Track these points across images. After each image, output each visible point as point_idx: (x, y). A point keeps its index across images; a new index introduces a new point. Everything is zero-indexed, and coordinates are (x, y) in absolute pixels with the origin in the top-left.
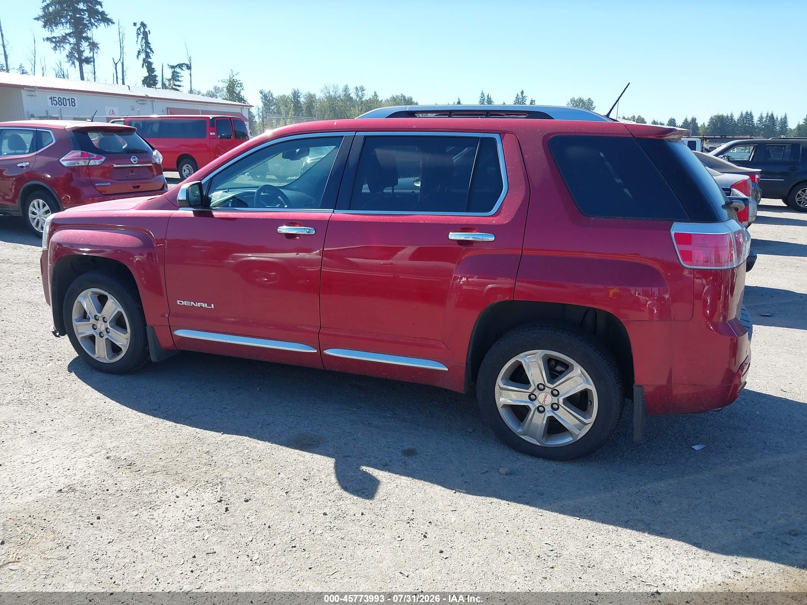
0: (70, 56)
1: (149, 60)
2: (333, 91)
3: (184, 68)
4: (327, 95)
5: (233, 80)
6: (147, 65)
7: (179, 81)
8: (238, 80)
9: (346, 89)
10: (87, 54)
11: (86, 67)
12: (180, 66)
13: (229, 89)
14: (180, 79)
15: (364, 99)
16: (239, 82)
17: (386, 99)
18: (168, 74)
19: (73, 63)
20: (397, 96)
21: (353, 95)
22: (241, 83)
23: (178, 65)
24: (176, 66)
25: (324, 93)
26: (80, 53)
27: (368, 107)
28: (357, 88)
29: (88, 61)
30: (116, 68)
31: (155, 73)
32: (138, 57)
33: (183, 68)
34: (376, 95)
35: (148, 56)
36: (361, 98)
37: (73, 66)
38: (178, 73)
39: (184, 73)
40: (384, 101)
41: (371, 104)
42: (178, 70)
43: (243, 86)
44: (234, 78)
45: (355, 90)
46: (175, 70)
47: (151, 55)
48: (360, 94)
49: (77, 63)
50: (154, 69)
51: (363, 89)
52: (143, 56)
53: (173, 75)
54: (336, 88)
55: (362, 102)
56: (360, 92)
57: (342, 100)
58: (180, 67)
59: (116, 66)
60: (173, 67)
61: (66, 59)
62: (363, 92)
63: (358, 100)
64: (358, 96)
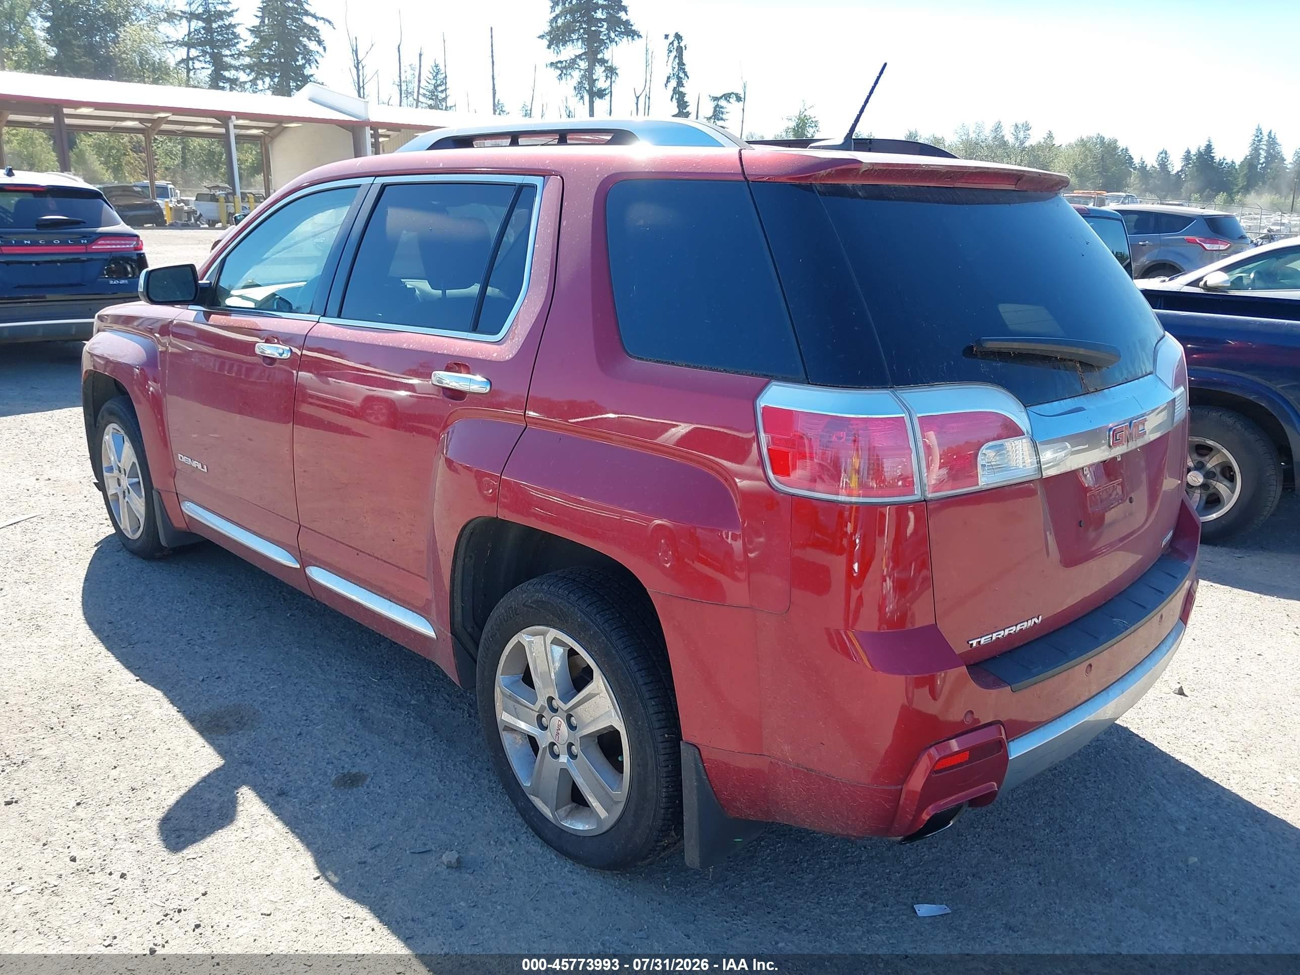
0: (579, 88)
1: (681, 89)
2: (974, 132)
3: (733, 99)
4: (964, 137)
5: (805, 116)
6: (677, 96)
7: (722, 119)
8: (812, 116)
9: (998, 128)
10: (601, 84)
11: (598, 102)
12: (727, 97)
13: (798, 130)
14: (724, 117)
15: (1027, 144)
16: (814, 120)
17: (1068, 143)
18: (707, 109)
19: (582, 97)
20: (1090, 138)
21: (1010, 139)
22: (816, 121)
23: (724, 95)
24: (721, 98)
25: (958, 135)
26: (592, 82)
27: (1034, 156)
28: (1017, 126)
29: (601, 94)
30: (637, 104)
31: (688, 109)
32: (666, 86)
33: (731, 100)
34: (1050, 136)
35: (680, 84)
36: (1022, 143)
37: (581, 101)
38: (722, 107)
39: (732, 108)
40: (1063, 146)
41: (1039, 153)
42: (723, 103)
43: (820, 125)
44: (806, 113)
45: (1013, 128)
46: (719, 103)
47: (684, 82)
48: (1021, 135)
49: (587, 97)
50: (687, 102)
51: (1027, 128)
52: (673, 83)
53: (715, 111)
54: (979, 127)
55: (1024, 149)
56: (1022, 133)
57: (988, 147)
58: (726, 99)
59: (638, 100)
60: (716, 99)
61: (573, 93)
62: (1028, 132)
63: (1016, 146)
64: (1017, 138)
